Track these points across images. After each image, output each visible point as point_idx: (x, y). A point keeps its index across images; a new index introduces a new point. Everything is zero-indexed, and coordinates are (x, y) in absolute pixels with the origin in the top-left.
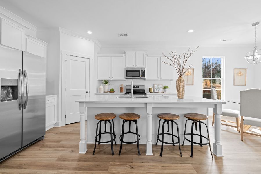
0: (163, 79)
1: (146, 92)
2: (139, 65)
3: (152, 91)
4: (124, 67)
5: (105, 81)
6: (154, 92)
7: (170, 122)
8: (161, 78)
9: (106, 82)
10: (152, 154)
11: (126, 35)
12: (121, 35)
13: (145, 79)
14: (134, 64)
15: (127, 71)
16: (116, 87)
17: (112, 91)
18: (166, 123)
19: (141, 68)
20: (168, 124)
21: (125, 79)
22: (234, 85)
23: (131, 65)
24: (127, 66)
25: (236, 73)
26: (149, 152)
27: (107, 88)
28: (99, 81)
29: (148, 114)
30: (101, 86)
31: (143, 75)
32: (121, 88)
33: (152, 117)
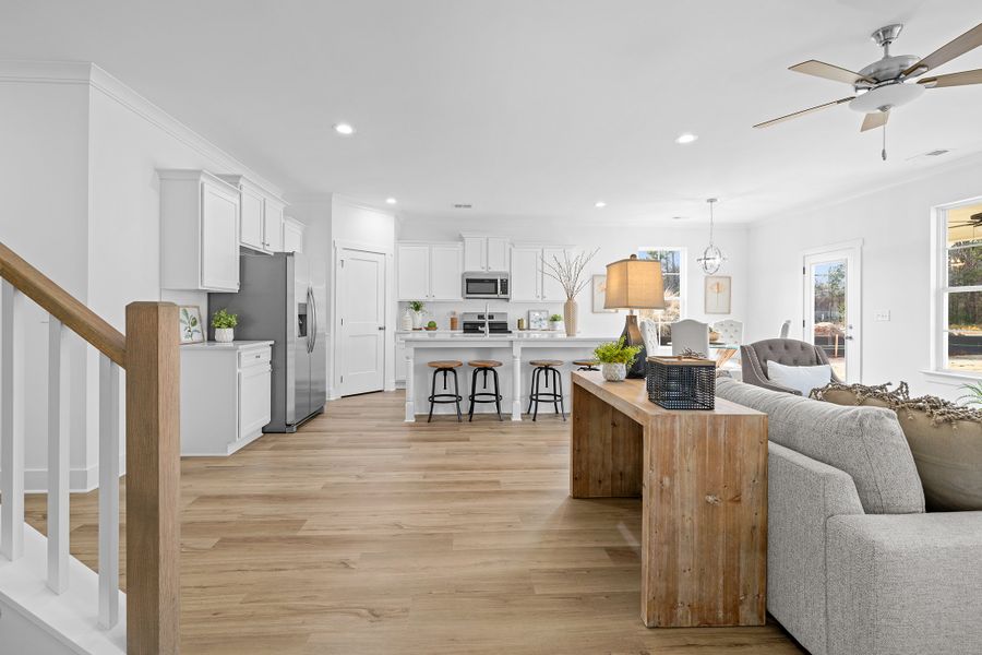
0: (548, 299)
1: (509, 329)
2: (495, 268)
3: (525, 326)
4: (461, 272)
5: (415, 303)
6: (529, 329)
7: (550, 372)
8: (543, 297)
9: (417, 306)
10: (520, 419)
11: (469, 206)
12: (457, 206)
13: (507, 300)
14: (484, 265)
15: (468, 281)
16: (441, 317)
17: (431, 327)
18: (543, 371)
19: (500, 274)
20: (546, 374)
21: (461, 299)
22: (706, 312)
23: (477, 268)
24: (468, 269)
25: (709, 285)
26: (517, 418)
27: (420, 319)
28: (401, 303)
29: (514, 357)
30: (408, 315)
31: (505, 291)
32: (452, 319)
33: (522, 368)
